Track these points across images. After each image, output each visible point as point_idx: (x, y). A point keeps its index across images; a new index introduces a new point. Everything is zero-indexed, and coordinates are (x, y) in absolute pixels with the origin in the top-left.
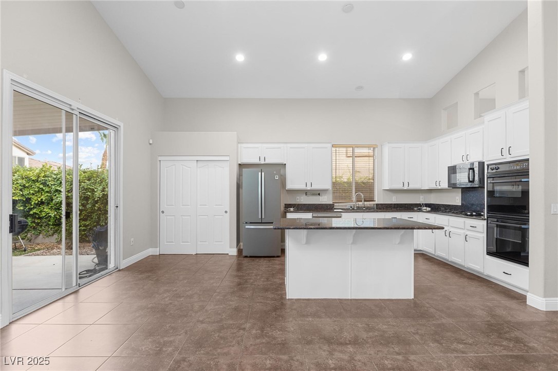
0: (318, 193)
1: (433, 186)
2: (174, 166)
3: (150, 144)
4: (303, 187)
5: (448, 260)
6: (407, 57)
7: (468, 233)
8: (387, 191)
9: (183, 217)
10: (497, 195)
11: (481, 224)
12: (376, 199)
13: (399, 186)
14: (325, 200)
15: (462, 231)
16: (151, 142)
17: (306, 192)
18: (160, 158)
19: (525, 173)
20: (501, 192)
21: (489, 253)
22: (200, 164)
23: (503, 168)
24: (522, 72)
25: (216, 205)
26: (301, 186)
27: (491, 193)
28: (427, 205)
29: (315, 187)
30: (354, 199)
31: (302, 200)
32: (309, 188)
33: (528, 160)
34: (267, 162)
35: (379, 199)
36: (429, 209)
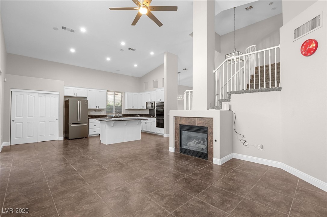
0: (100, 110)
1: (141, 108)
2: (22, 95)
3: (5, 81)
4: (95, 107)
5: (146, 131)
6: (136, 66)
7: (152, 122)
8: (127, 110)
9: (29, 123)
10: (158, 111)
11: (155, 119)
12: (122, 112)
13: (131, 108)
14: (103, 113)
15: (150, 122)
16: (6, 80)
17: (95, 110)
18: (11, 90)
19: (163, 106)
20: (159, 110)
21: (156, 127)
22: (40, 95)
23: (159, 104)
24: (163, 79)
25: (51, 116)
26: (93, 107)
27: (157, 110)
28: (139, 115)
29: (100, 108)
30: (114, 113)
31: (93, 113)
32: (97, 108)
33: (164, 103)
34: (78, 96)
35: (124, 113)
36: (139, 116)
